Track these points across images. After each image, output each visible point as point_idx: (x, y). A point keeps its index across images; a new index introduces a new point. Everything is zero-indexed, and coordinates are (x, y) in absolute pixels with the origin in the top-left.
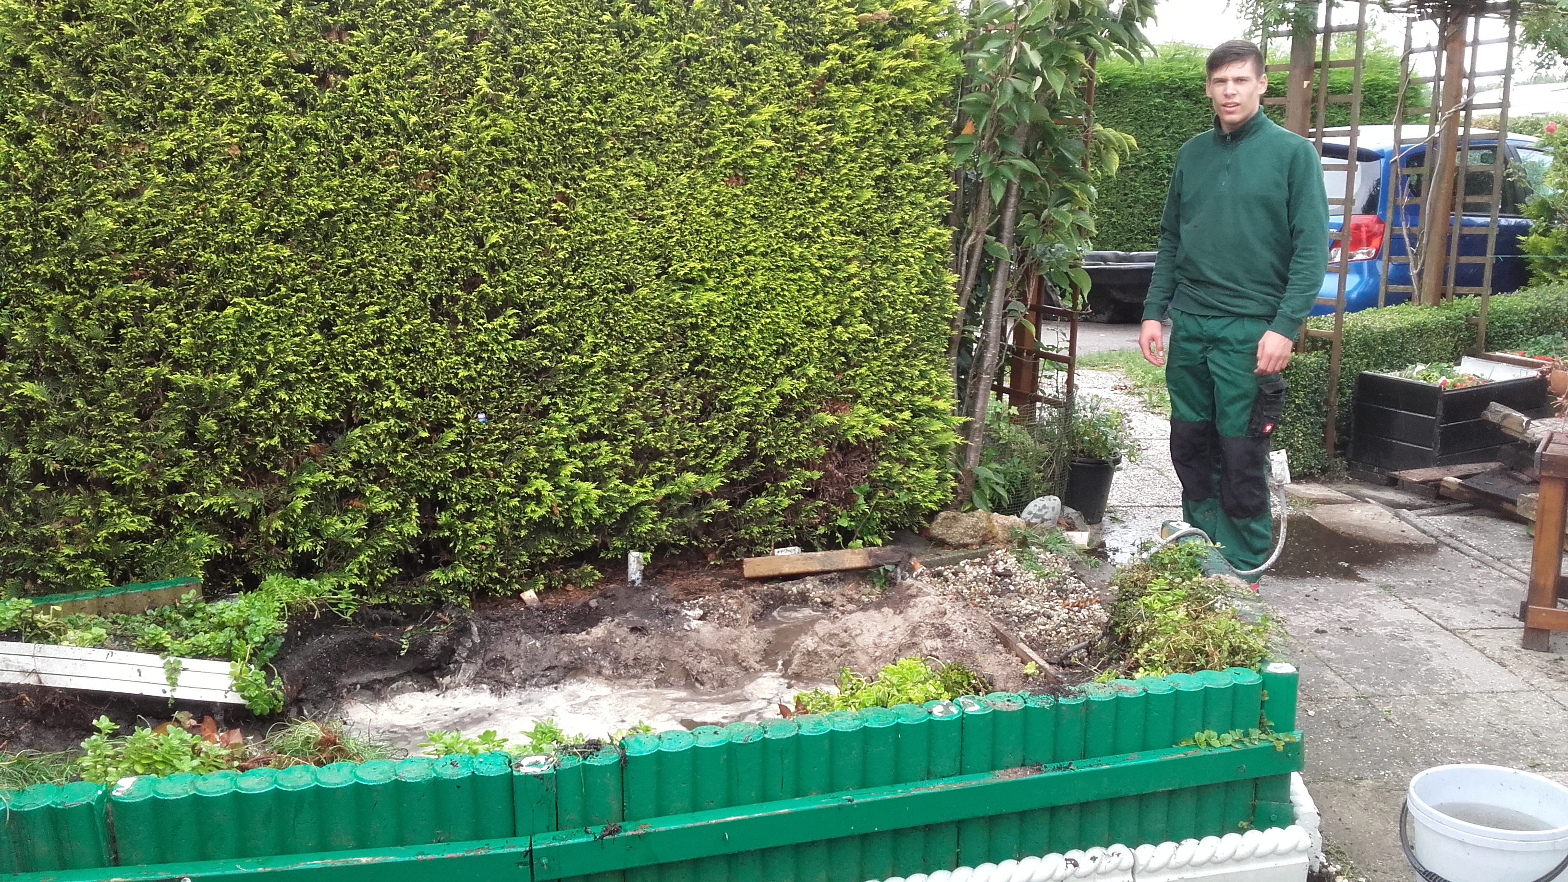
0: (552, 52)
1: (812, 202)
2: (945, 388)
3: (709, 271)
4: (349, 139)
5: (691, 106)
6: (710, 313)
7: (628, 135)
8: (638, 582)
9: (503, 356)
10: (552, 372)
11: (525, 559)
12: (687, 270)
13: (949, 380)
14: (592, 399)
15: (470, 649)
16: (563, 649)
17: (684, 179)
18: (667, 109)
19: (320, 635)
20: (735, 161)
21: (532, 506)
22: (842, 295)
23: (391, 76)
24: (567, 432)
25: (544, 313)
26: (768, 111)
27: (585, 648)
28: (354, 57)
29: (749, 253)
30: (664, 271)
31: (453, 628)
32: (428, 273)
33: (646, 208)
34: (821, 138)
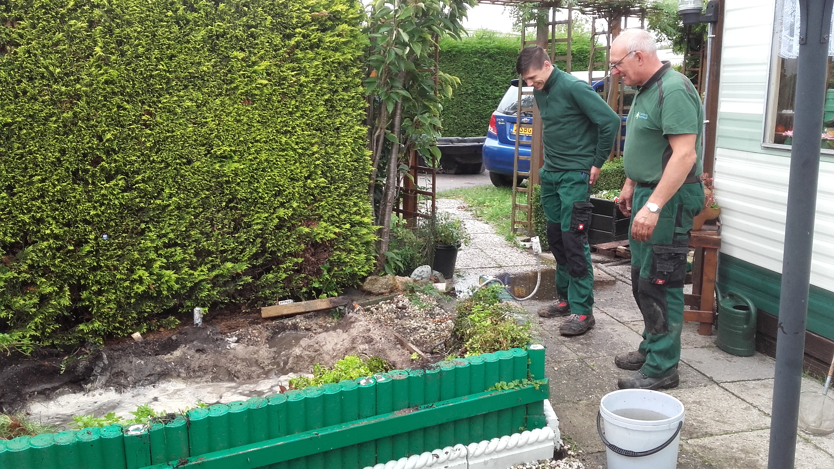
0: (139, 33)
1: (291, 113)
2: (368, 211)
3: (235, 152)
4: (19, 82)
5: (220, 62)
6: (237, 175)
7: (184, 78)
8: (200, 324)
9: (116, 202)
10: (145, 210)
11: (134, 315)
12: (222, 151)
13: (370, 206)
14: (170, 224)
15: (102, 368)
16: (157, 364)
17: (218, 102)
18: (207, 64)
19: (11, 365)
20: (246, 91)
21: (137, 285)
22: (310, 163)
23: (44, 46)
24: (156, 243)
25: (140, 177)
26: (264, 64)
27: (170, 363)
28: (21, 36)
29: (257, 141)
30: (209, 152)
31: (91, 357)
32: (70, 157)
33: (197, 118)
34: (294, 79)
